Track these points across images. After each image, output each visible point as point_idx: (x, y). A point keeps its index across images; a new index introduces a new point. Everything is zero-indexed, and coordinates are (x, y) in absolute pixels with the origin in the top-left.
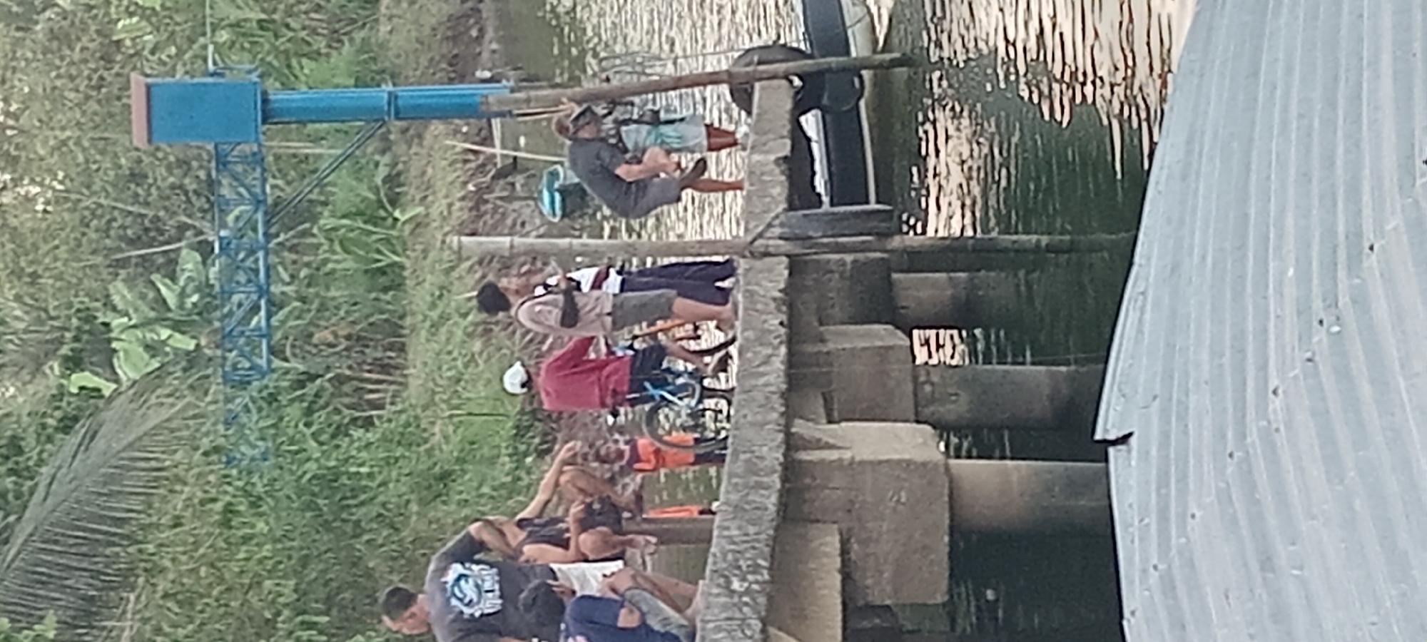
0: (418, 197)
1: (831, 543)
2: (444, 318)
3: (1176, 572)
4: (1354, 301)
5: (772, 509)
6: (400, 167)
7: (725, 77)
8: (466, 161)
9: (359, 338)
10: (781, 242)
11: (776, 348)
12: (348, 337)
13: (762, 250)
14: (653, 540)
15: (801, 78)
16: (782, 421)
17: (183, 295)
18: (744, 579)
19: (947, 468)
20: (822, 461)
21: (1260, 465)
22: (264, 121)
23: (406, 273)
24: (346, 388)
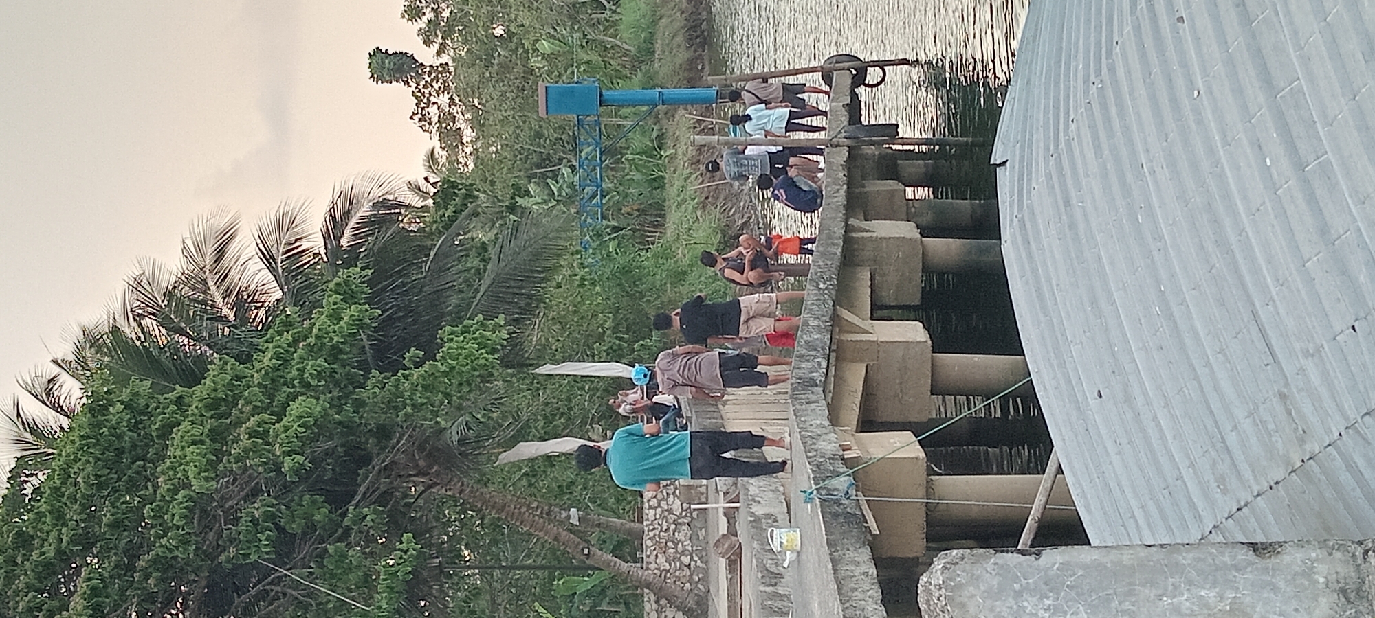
0: (672, 145)
1: (866, 275)
2: (684, 201)
3: (1026, 219)
4: (1109, 70)
5: (839, 254)
6: (664, 131)
7: (819, 69)
8: (695, 128)
9: (643, 211)
10: (845, 140)
11: (842, 186)
12: (638, 210)
13: (836, 143)
14: (783, 273)
15: (855, 70)
16: (844, 217)
17: (560, 189)
18: (825, 284)
19: (922, 242)
20: (863, 237)
21: (1065, 158)
22: (601, 105)
23: (666, 181)
24: (637, 234)
